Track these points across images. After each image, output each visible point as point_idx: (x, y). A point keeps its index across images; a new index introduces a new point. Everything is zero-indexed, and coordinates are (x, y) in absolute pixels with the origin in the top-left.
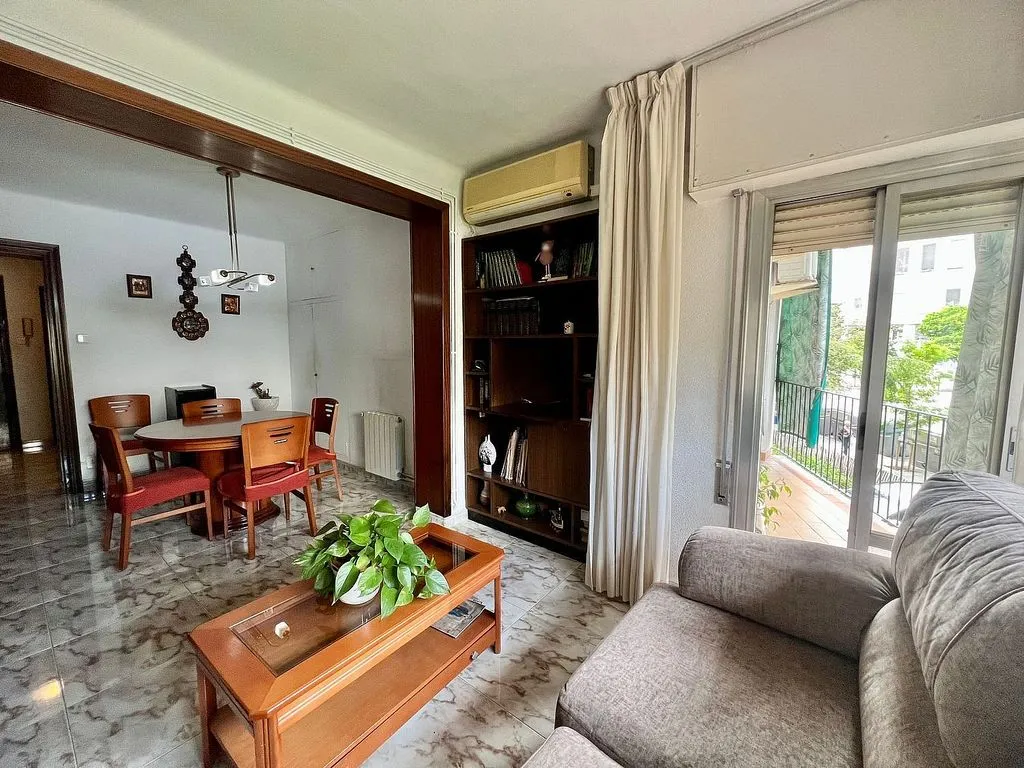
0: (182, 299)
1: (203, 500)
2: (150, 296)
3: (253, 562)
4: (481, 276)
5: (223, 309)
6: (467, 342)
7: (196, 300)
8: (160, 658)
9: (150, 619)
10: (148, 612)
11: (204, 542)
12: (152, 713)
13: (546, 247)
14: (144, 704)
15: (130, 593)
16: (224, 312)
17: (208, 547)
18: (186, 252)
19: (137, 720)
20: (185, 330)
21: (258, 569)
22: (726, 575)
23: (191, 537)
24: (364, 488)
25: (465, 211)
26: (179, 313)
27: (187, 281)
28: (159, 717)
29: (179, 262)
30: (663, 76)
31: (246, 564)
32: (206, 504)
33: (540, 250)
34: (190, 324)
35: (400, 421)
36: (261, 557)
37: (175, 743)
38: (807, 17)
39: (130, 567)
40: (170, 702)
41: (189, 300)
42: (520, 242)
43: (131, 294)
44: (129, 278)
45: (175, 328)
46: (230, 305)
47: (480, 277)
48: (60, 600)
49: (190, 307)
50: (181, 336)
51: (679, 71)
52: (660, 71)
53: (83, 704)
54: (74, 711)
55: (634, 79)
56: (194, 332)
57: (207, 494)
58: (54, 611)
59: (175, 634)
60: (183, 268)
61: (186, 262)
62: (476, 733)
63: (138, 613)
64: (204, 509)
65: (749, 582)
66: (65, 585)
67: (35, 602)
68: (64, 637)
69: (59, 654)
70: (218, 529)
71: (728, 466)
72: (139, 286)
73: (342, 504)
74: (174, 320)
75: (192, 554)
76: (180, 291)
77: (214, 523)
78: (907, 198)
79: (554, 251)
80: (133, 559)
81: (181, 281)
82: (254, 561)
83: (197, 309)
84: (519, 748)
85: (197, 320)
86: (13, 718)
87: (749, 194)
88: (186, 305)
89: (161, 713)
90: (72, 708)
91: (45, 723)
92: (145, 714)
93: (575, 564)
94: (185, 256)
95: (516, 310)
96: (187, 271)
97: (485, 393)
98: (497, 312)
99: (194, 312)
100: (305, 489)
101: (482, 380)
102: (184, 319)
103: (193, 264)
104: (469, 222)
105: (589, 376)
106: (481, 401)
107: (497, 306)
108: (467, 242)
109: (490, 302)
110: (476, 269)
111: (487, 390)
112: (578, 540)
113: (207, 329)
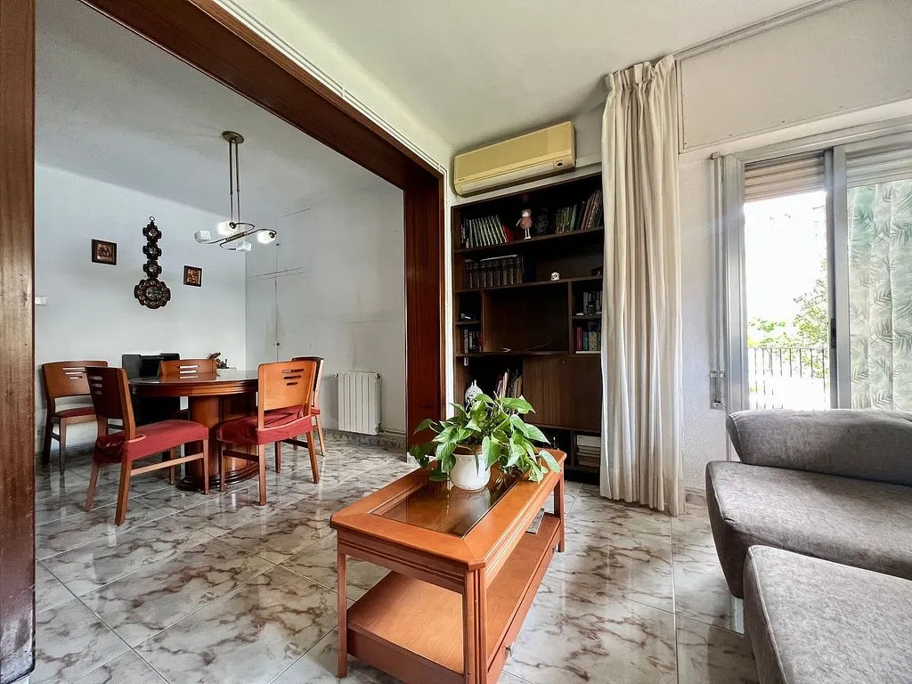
0: (146, 268)
2: (114, 262)
3: (265, 509)
5: (185, 280)
6: (456, 295)
7: (159, 270)
8: (217, 592)
9: (181, 562)
12: (241, 639)
13: (526, 214)
14: (227, 632)
15: (141, 543)
16: (186, 283)
18: (152, 223)
19: (228, 647)
20: (147, 299)
21: (275, 512)
22: (788, 437)
24: (339, 445)
25: (456, 181)
26: (142, 282)
27: (152, 251)
28: (254, 641)
29: (145, 232)
30: (657, 66)
31: (259, 509)
32: (204, 455)
33: (520, 216)
34: (152, 293)
35: (379, 377)
36: (273, 503)
37: (287, 661)
38: (773, 24)
39: (126, 522)
40: (256, 627)
41: (152, 269)
42: (503, 208)
43: (94, 260)
44: (95, 243)
45: (136, 296)
46: (192, 276)
47: (465, 240)
48: (58, 557)
49: (153, 276)
50: (143, 304)
51: (670, 61)
52: (654, 62)
53: (152, 642)
54: (144, 649)
55: (631, 68)
56: (155, 301)
57: (206, 443)
60: (149, 238)
61: (152, 233)
62: (591, 611)
63: (163, 559)
64: (200, 461)
65: (811, 439)
68: (85, 588)
71: (722, 375)
72: (104, 252)
74: (137, 288)
76: (145, 260)
78: (850, 156)
79: (533, 217)
80: (130, 515)
81: (145, 250)
82: (267, 506)
83: (160, 278)
84: (636, 617)
85: (159, 289)
86: (69, 666)
87: (723, 157)
88: (149, 274)
89: (253, 638)
90: (140, 647)
91: (115, 665)
92: (234, 641)
93: (578, 484)
94: (152, 227)
95: (499, 267)
96: (152, 242)
97: (469, 342)
98: (480, 270)
99: (157, 281)
100: (308, 434)
101: (466, 331)
102: (147, 287)
103: (159, 235)
104: (455, 193)
105: (582, 314)
106: (466, 351)
107: (480, 266)
108: (455, 210)
109: (473, 263)
110: (461, 234)
111: (471, 340)
112: (576, 463)
113: (169, 298)
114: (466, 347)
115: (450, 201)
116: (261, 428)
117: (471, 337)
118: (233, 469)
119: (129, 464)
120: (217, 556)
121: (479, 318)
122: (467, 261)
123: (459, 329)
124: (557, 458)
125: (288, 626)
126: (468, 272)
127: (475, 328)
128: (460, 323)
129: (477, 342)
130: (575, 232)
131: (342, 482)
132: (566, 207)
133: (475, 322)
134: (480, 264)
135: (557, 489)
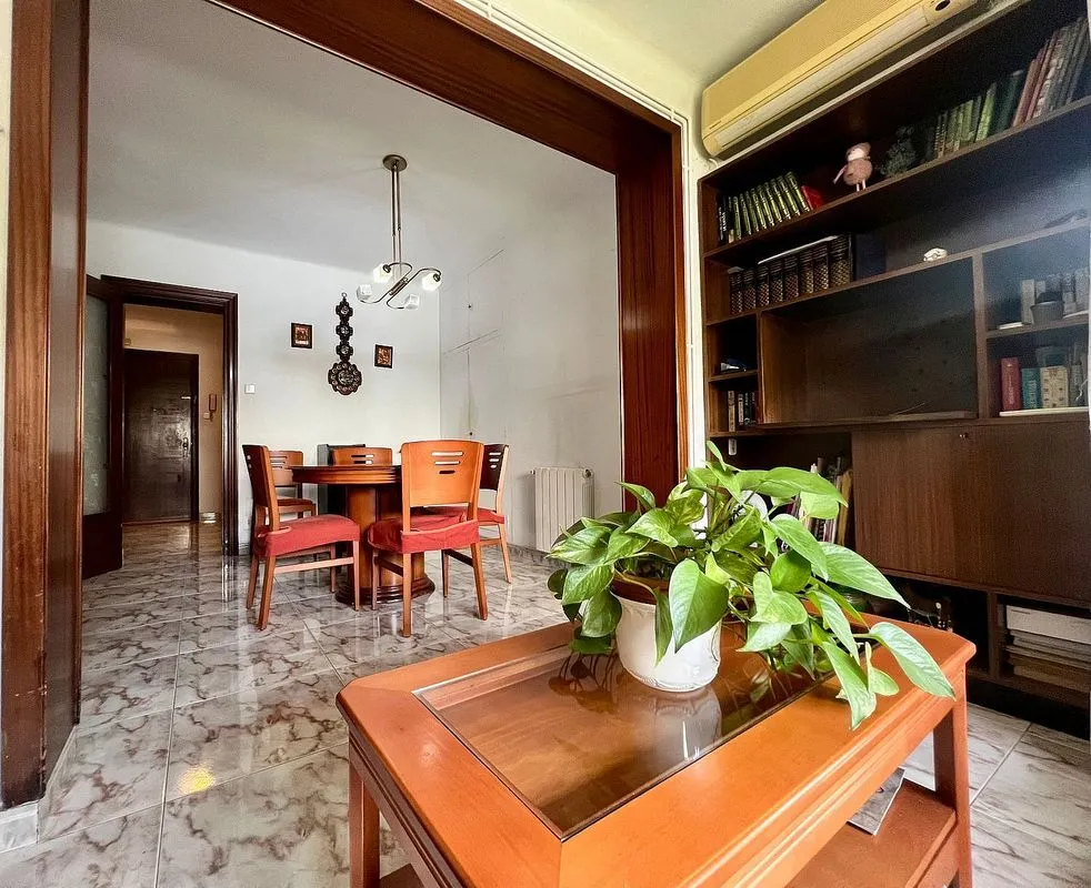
0: (339, 350)
1: (350, 554)
2: (310, 346)
3: (406, 644)
4: (728, 230)
5: (376, 361)
6: (710, 330)
7: (351, 351)
8: (291, 753)
9: (284, 692)
10: (281, 684)
11: (349, 610)
12: (271, 846)
13: (858, 154)
14: (261, 826)
15: (266, 656)
16: (377, 365)
17: (354, 617)
18: (344, 299)
20: (340, 384)
21: (416, 650)
23: (335, 604)
24: (535, 571)
25: (707, 133)
26: (335, 365)
27: (344, 331)
28: (281, 858)
29: (338, 310)
31: (399, 642)
32: (354, 560)
33: (843, 161)
34: (344, 377)
35: (589, 475)
36: (418, 637)
39: (269, 627)
40: (299, 832)
41: (344, 350)
43: (293, 344)
44: (294, 326)
45: (330, 381)
46: (383, 357)
47: (727, 235)
48: (194, 653)
49: (345, 358)
50: (336, 390)
53: (185, 802)
54: (173, 810)
56: (347, 386)
57: (356, 545)
58: (185, 664)
59: (313, 720)
60: (342, 316)
61: (344, 311)
63: (273, 683)
64: (350, 567)
66: (203, 639)
67: (169, 651)
68: (188, 698)
69: (177, 719)
70: (366, 598)
72: (301, 335)
73: (511, 587)
74: (330, 373)
75: (334, 622)
76: (338, 341)
77: (361, 590)
80: (272, 619)
81: (338, 330)
82: (409, 640)
83: (352, 361)
85: (351, 373)
86: (103, 800)
88: (342, 356)
89: (285, 851)
90: (172, 804)
92: (262, 845)
93: (1013, 721)
94: (344, 303)
95: (799, 267)
96: (344, 320)
97: (737, 412)
98: (757, 283)
99: (349, 364)
100: (473, 547)
101: (731, 394)
102: (339, 371)
103: (350, 312)
104: (706, 155)
105: (1019, 325)
106: (732, 429)
107: (756, 275)
108: (706, 184)
109: (742, 273)
110: (718, 223)
111: (741, 410)
112: (1007, 669)
113: (360, 383)
114: (732, 421)
115: (694, 168)
116: (406, 531)
117: (741, 405)
118: (394, 584)
119: (272, 560)
120: (321, 696)
121: (754, 364)
122: (732, 270)
123: (718, 389)
124: (940, 654)
125: (337, 851)
126: (733, 291)
127: (747, 385)
128: (718, 378)
129: (753, 412)
130: (994, 139)
131: (518, 624)
132: (965, 101)
133: (746, 372)
134: (756, 267)
135: (945, 735)
